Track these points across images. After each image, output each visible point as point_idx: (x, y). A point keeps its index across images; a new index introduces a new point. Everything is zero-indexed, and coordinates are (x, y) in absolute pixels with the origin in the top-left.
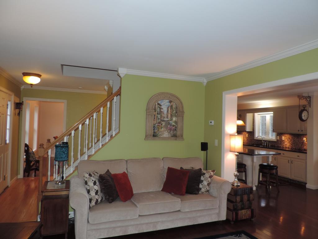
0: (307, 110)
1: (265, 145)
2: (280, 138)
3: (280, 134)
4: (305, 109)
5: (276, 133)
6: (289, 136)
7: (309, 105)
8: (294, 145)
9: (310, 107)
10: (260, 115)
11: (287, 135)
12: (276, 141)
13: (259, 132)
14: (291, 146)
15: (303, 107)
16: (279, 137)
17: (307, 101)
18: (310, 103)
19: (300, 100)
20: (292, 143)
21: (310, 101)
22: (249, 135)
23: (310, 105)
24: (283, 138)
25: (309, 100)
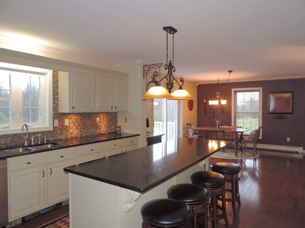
2: (59, 124)
6: (76, 117)
12: (52, 129)
14: (80, 133)
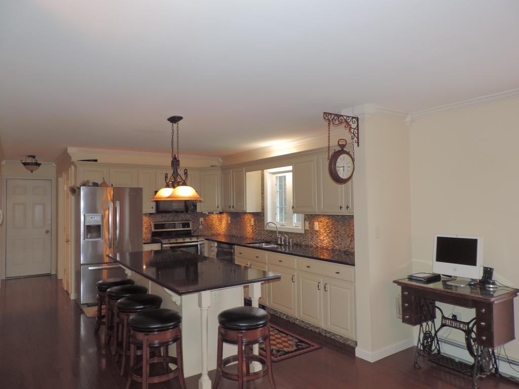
0: (350, 153)
1: (283, 243)
3: (310, 218)
4: (345, 149)
5: (303, 215)
7: (355, 139)
8: (336, 242)
9: (358, 146)
10: (275, 176)
11: (322, 219)
13: (274, 215)
15: (339, 145)
16: (309, 224)
17: (351, 128)
18: (358, 133)
19: (329, 124)
20: (333, 237)
21: (358, 130)
22: (257, 222)
23: (358, 138)
24: (317, 226)
25: (354, 126)
